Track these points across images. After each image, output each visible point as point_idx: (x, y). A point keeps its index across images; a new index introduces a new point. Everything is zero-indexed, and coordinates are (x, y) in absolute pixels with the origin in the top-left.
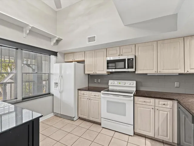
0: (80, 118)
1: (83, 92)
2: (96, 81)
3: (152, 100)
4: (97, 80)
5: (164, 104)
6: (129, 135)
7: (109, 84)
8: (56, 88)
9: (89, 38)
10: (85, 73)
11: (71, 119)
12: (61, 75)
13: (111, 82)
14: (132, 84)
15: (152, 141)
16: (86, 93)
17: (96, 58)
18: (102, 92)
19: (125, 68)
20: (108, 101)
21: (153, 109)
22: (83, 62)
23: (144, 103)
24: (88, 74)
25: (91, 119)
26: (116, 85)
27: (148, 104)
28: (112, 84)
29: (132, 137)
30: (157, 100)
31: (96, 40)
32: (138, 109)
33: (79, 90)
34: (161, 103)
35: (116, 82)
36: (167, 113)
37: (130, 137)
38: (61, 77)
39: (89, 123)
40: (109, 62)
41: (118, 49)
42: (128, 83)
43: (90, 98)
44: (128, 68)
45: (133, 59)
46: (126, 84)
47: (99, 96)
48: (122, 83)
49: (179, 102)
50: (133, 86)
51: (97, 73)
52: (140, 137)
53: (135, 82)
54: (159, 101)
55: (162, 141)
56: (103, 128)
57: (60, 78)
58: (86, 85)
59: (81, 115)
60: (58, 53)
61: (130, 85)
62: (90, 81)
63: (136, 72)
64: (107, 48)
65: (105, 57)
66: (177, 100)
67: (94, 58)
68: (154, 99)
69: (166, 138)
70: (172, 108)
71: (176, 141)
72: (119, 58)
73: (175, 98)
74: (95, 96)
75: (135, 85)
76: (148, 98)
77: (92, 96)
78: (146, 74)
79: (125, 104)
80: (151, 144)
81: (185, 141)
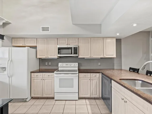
0: (32, 98)
1: (36, 74)
2: (46, 64)
3: (89, 74)
4: (48, 63)
5: (95, 76)
6: (76, 100)
7: (59, 66)
8: (3, 73)
9: (43, 28)
10: (37, 57)
11: (24, 101)
12: (10, 59)
13: (60, 64)
14: (76, 65)
15: (89, 100)
16: (40, 75)
17: (48, 45)
18: (55, 72)
19: (72, 54)
20: (60, 79)
21: (90, 79)
22: (35, 47)
23: (85, 77)
24: (39, 58)
25: (45, 96)
26: (65, 66)
27: (87, 77)
28: (61, 66)
29: (78, 101)
30: (92, 74)
31: (49, 30)
32: (81, 81)
33: (31, 72)
34: (93, 75)
35: (64, 64)
36: (96, 81)
37: (76, 101)
38: (11, 61)
39: (43, 99)
40: (59, 49)
41: (67, 39)
42: (73, 64)
43: (43, 79)
44: (74, 54)
45: (77, 48)
46: (72, 65)
47: (52, 76)
48: (69, 64)
49: (102, 74)
50: (76, 66)
51: (49, 57)
52: (82, 100)
53: (77, 64)
54: (93, 74)
55: (94, 98)
56: (56, 100)
57: (9, 62)
58: (37, 68)
59: (34, 94)
60: (4, 37)
61: (74, 66)
62: (41, 64)
63: (79, 57)
64: (57, 38)
65: (56, 45)
66: (102, 73)
67: (46, 45)
68: (90, 73)
69: (96, 95)
70: (99, 78)
71: (101, 96)
72: (68, 46)
73: (100, 72)
74: (48, 77)
75: (77, 66)
76: (87, 74)
77: (45, 77)
78: (84, 58)
79: (73, 79)
80: (89, 102)
81: (105, 95)
